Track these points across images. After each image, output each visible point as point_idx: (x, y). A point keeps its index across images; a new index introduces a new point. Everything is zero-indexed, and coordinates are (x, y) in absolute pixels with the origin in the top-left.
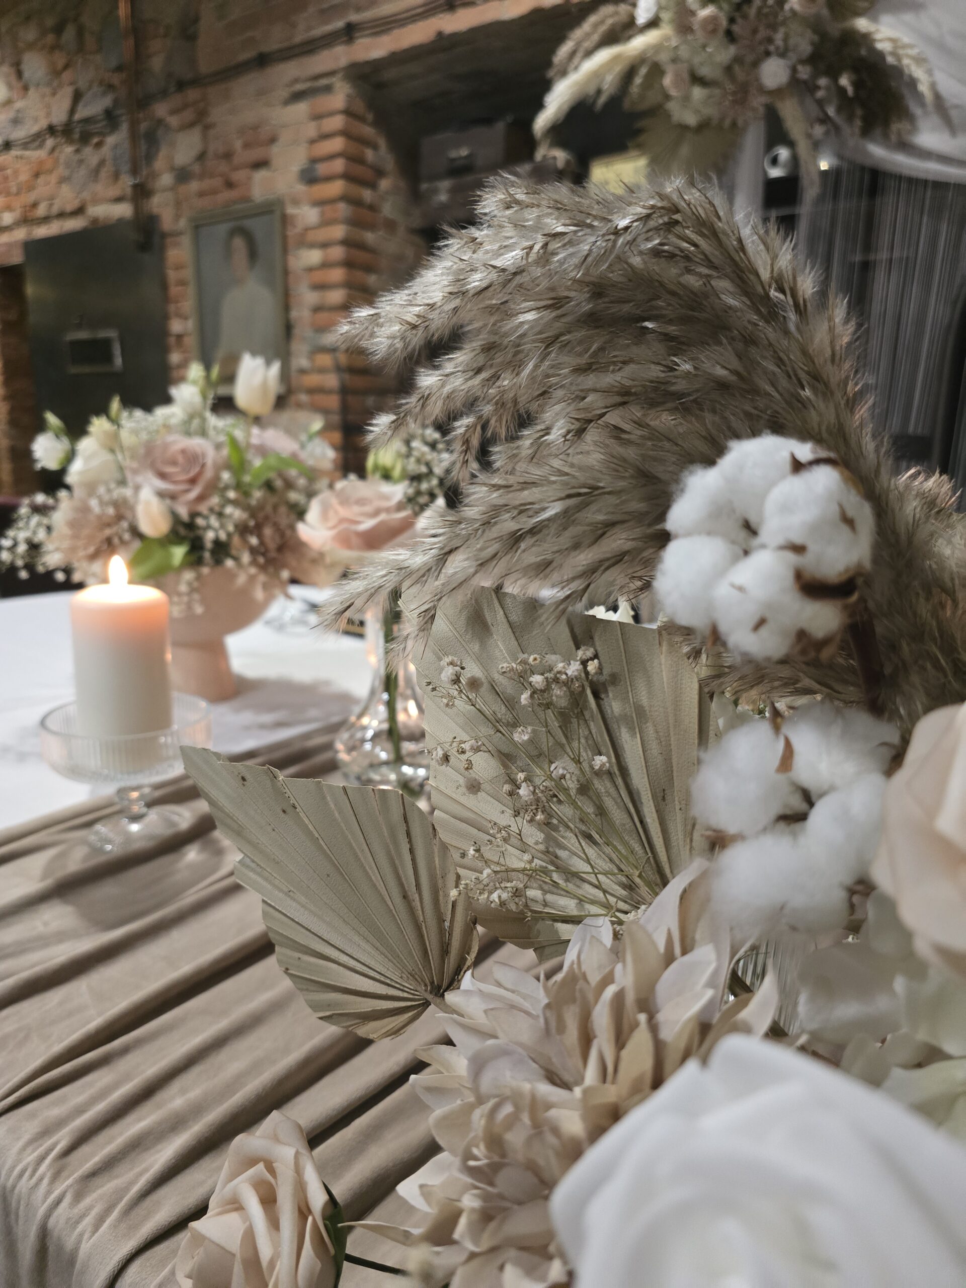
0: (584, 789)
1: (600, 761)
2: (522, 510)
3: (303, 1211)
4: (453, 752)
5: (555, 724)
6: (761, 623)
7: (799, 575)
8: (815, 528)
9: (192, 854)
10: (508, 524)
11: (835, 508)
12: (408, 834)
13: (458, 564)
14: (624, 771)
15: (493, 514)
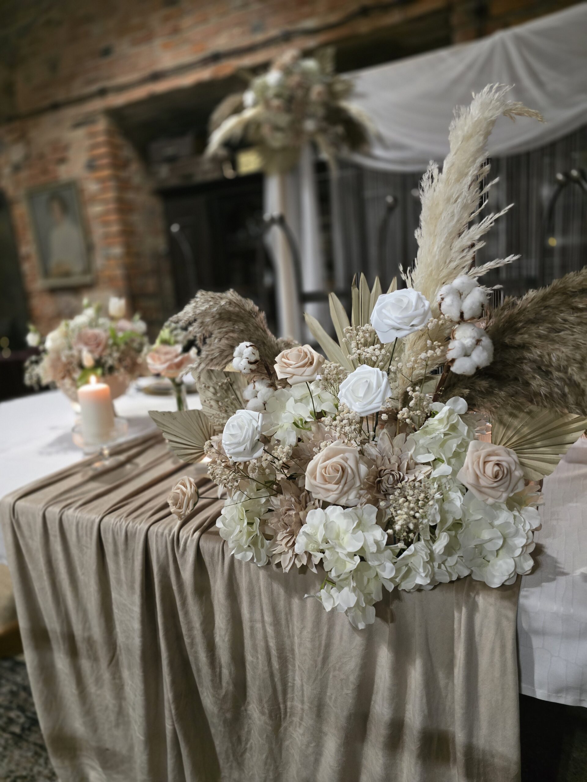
0: (232, 403)
1: (233, 397)
2: (212, 354)
3: (191, 484)
4: (206, 400)
5: (224, 392)
6: (245, 369)
7: (248, 362)
8: (249, 355)
9: (128, 467)
10: (210, 357)
11: (251, 352)
12: (200, 417)
13: (203, 366)
14: (238, 398)
15: (207, 356)
